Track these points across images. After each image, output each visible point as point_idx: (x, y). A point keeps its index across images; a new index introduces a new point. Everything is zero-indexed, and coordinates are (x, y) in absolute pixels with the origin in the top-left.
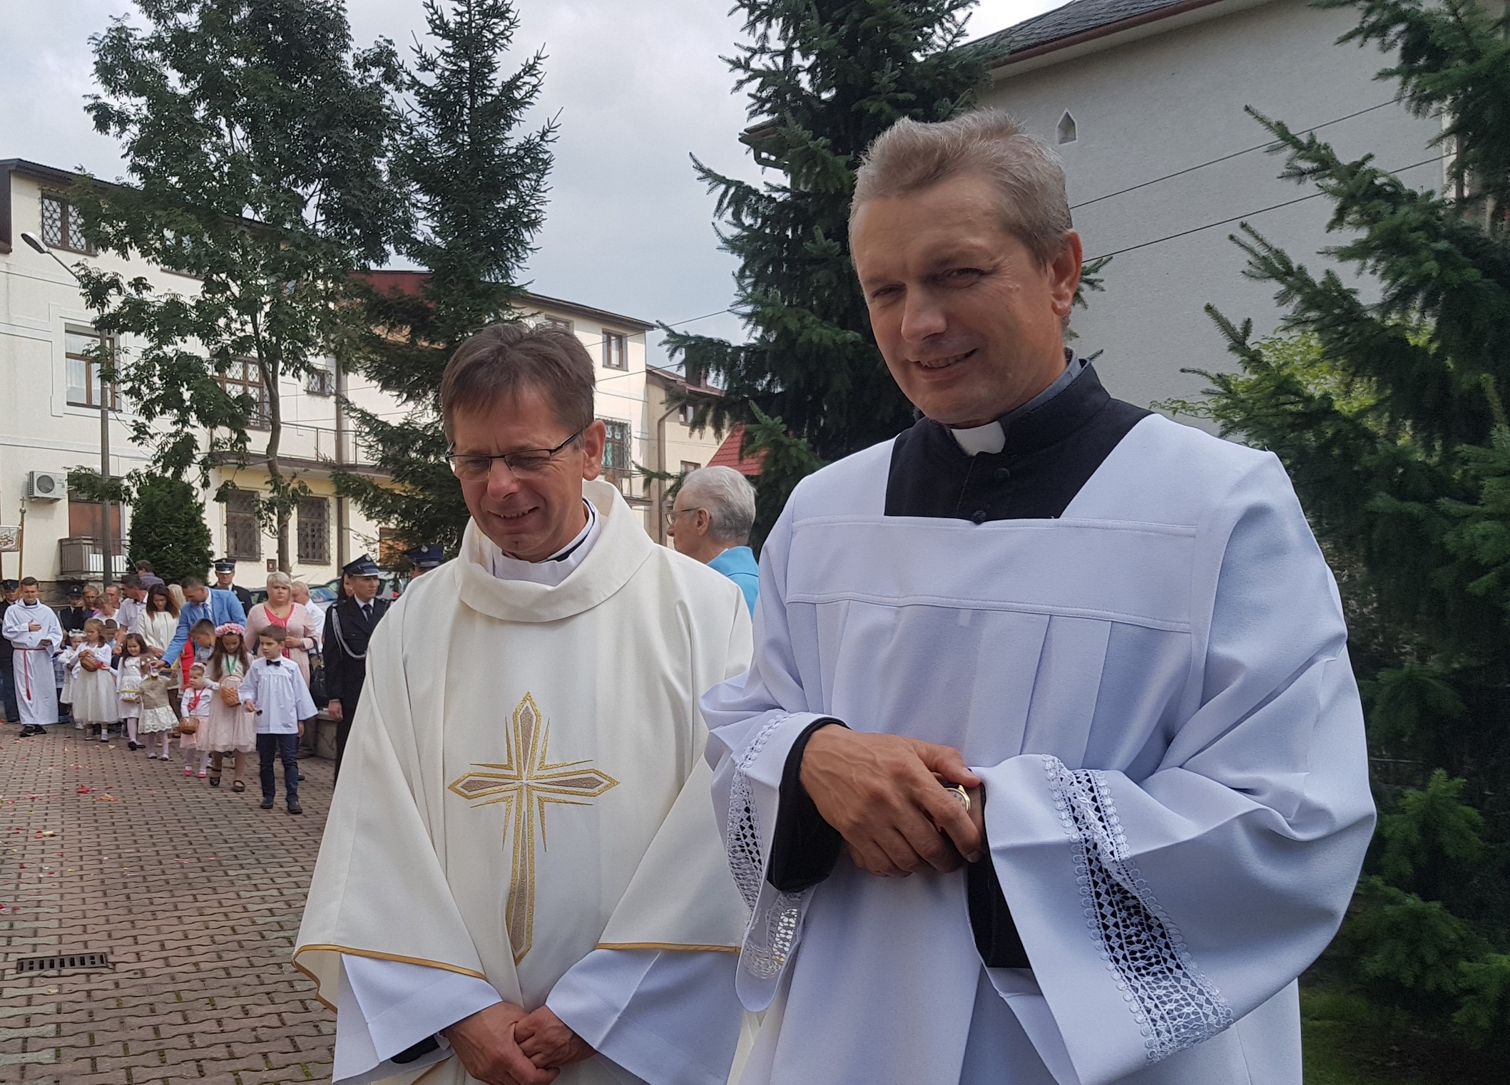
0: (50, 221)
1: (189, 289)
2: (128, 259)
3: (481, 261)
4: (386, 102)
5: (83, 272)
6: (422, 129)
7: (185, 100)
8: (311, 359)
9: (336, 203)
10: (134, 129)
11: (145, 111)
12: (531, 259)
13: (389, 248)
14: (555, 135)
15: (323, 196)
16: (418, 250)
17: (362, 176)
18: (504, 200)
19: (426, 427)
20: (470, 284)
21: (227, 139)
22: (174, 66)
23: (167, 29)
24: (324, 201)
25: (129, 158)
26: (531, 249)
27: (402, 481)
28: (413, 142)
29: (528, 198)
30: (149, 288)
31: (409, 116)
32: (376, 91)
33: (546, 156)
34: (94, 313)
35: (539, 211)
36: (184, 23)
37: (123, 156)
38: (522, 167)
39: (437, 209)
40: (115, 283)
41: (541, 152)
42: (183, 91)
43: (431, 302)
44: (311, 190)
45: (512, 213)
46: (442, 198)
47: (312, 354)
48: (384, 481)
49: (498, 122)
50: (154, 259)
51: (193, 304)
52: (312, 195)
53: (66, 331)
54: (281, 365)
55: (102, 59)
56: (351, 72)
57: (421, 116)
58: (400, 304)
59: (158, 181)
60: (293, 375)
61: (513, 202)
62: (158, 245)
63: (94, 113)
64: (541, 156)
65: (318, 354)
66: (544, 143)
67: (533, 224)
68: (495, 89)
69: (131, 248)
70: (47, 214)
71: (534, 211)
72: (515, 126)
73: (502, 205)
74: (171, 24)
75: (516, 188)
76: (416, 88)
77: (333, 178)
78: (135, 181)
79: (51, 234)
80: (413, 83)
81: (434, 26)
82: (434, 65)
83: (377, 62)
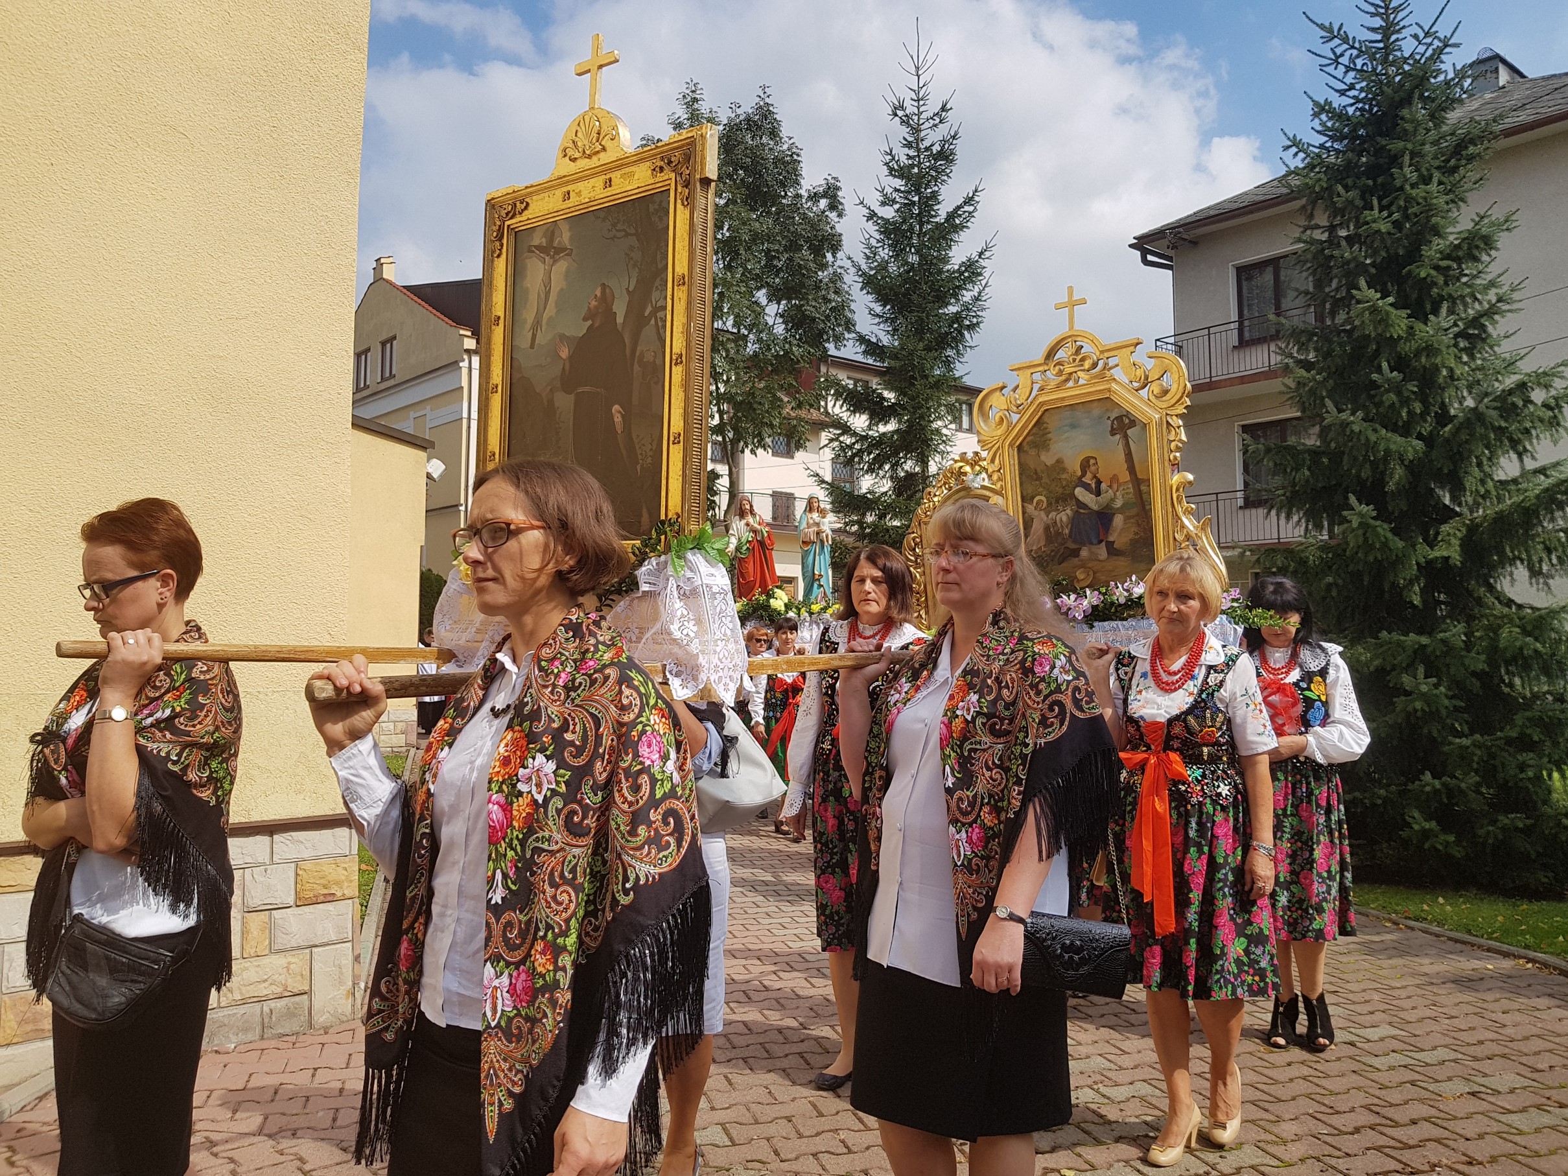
3: (935, 358)
4: (830, 226)
12: (968, 355)
14: (990, 253)
19: (883, 495)
26: (970, 347)
29: (970, 306)
32: (822, 218)
33: (983, 271)
35: (980, 316)
38: (962, 280)
39: (889, 315)
41: (978, 267)
45: (955, 318)
46: (893, 307)
49: (941, 244)
61: (956, 309)
64: (978, 271)
66: (982, 261)
67: (972, 327)
68: (940, 218)
71: (974, 317)
72: (956, 247)
73: (945, 311)
75: (958, 297)
80: (872, 216)
81: (891, 169)
82: (894, 201)
83: (825, 195)
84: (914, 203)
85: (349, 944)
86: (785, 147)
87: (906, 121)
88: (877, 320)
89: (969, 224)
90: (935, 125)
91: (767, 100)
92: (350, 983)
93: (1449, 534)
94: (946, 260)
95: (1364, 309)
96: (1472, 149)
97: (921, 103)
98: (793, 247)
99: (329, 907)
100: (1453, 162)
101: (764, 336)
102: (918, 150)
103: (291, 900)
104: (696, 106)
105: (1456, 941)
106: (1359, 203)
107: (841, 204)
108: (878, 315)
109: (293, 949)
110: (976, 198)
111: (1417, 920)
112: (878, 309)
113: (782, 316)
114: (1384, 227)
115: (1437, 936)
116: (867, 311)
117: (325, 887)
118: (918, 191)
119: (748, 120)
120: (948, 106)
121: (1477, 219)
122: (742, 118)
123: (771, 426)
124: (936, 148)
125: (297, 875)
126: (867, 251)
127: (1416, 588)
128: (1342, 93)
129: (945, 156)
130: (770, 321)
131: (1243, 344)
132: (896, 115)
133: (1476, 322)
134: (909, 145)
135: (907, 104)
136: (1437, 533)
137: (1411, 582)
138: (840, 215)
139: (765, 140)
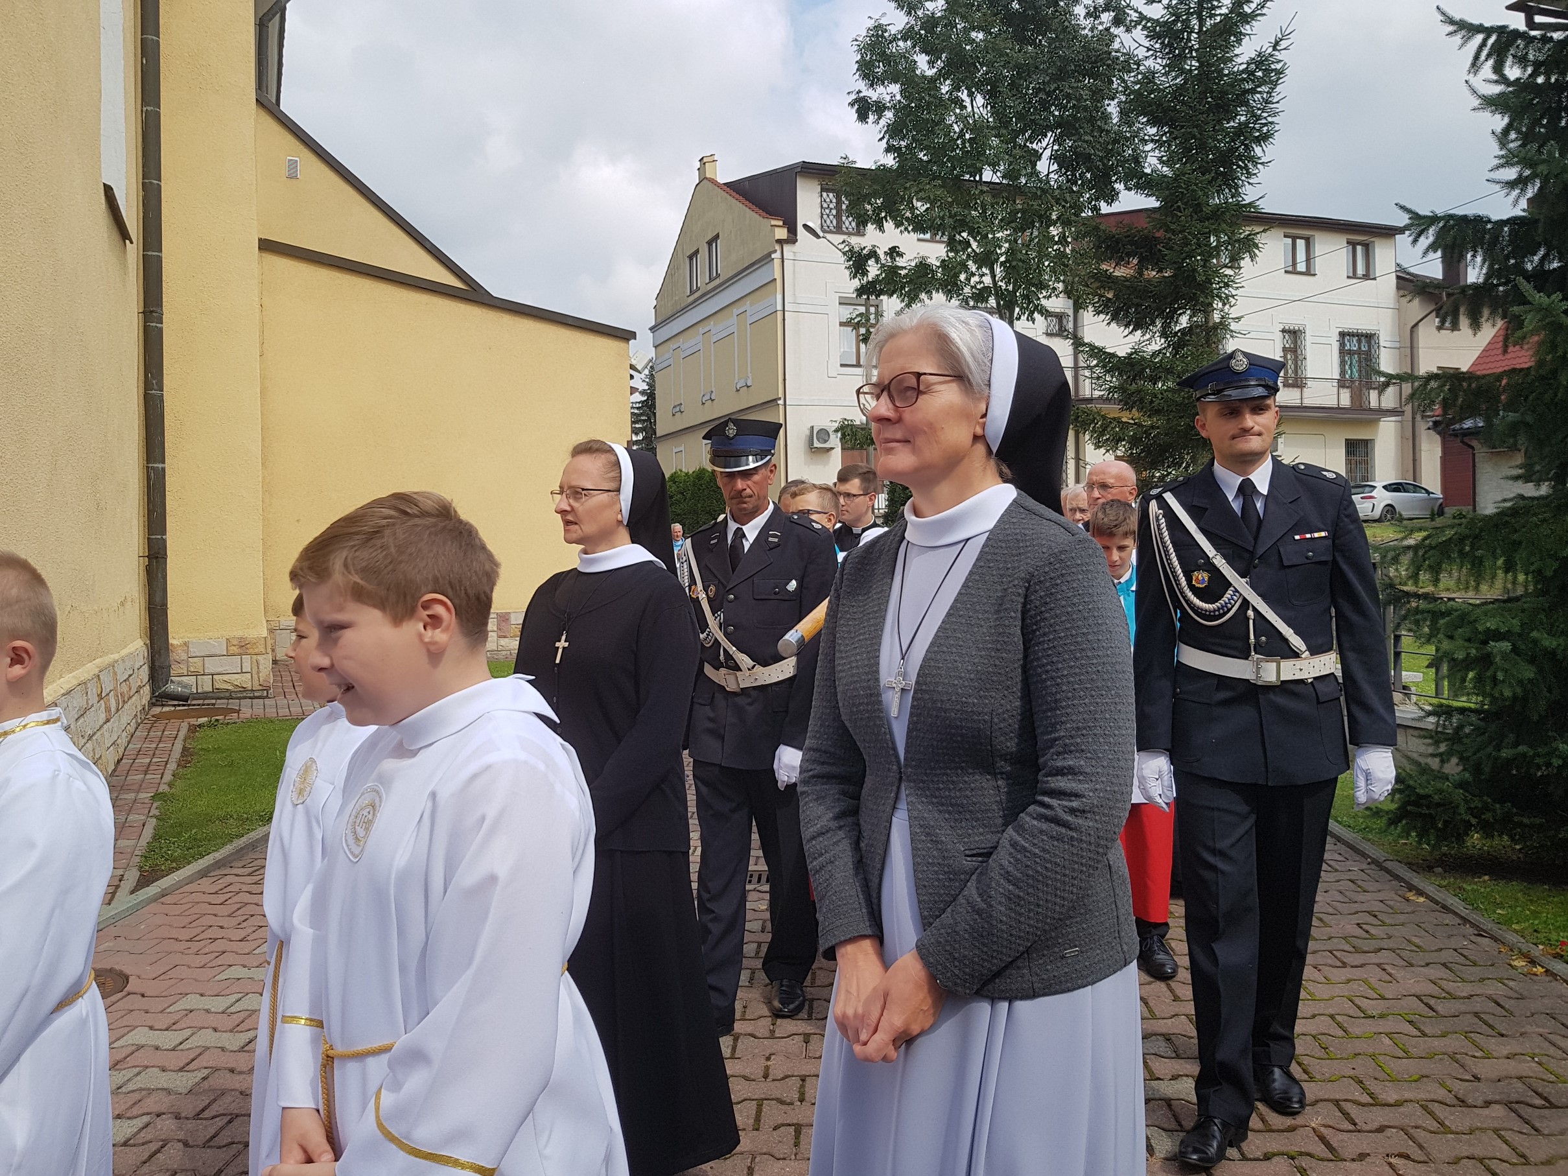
0: (827, 211)
1: (935, 252)
2: (883, 232)
3: (1210, 182)
4: (1116, 45)
5: (847, 249)
6: (1150, 63)
7: (933, 80)
8: (1044, 302)
9: (1069, 151)
10: (889, 115)
11: (898, 97)
13: (1119, 186)
14: (1288, 42)
15: (1056, 147)
16: (1146, 184)
17: (1092, 120)
18: (1233, 118)
19: (1155, 354)
20: (1198, 208)
21: (969, 109)
22: (924, 51)
23: (917, 18)
24: (1056, 151)
25: (885, 140)
26: (1262, 164)
27: (1130, 409)
28: (1140, 77)
29: (1259, 112)
30: (901, 255)
31: (1135, 53)
32: (1107, 37)
33: (1279, 66)
34: (856, 283)
35: (1272, 123)
36: (931, 9)
37: (881, 140)
38: (1253, 81)
39: (1164, 138)
40: (873, 254)
41: (1273, 62)
42: (930, 73)
43: (1158, 231)
44: (1044, 144)
45: (1242, 129)
46: (1170, 127)
47: (1044, 297)
48: (1113, 410)
49: (1227, 41)
50: (906, 229)
51: (938, 264)
52: (1046, 146)
53: (840, 304)
54: (1017, 310)
55: (862, 57)
56: (1083, 22)
57: (1149, 50)
58: (1129, 236)
59: (909, 157)
60: (1028, 319)
61: (1243, 118)
62: (908, 214)
63: (856, 107)
64: (1273, 67)
65: (1050, 296)
66: (1276, 53)
67: (1264, 138)
68: (1223, 8)
69: (887, 221)
70: (825, 205)
71: (1265, 125)
72: (1246, 40)
73: (1232, 124)
74: (920, 13)
75: (1246, 103)
76: (1143, 23)
77: (1066, 128)
78: (890, 161)
79: (828, 222)
94: (1231, 60)
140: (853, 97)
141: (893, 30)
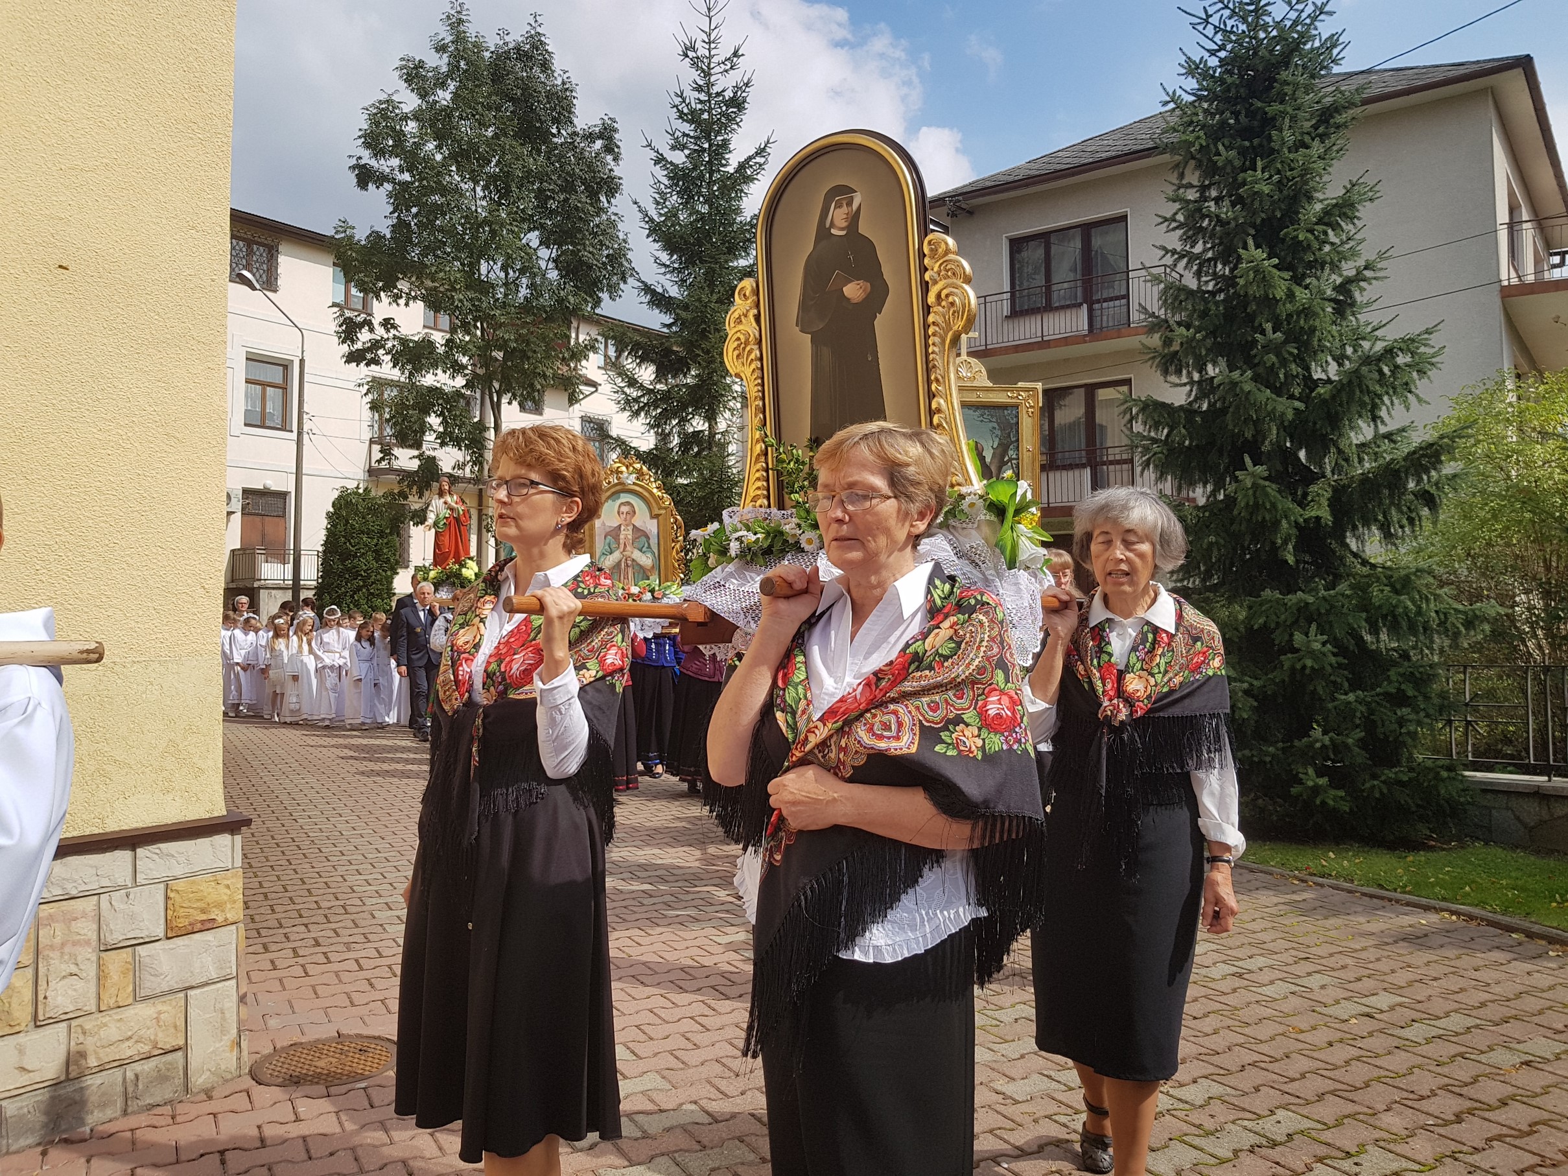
2: (380, 302)
10: (388, 186)
23: (427, 103)
30: (396, 327)
40: (367, 323)
49: (731, 194)
50: (406, 303)
63: (357, 172)
68: (731, 168)
69: (383, 291)
72: (745, 199)
74: (430, 98)
80: (660, 160)
81: (681, 112)
82: (683, 147)
83: (601, 136)
84: (704, 150)
85: (234, 982)
86: (559, 82)
87: (696, 63)
88: (663, 270)
89: (759, 177)
90: (726, 71)
91: (539, 30)
92: (235, 1031)
93: (1318, 495)
94: (738, 211)
95: (1248, 269)
96: (1339, 119)
97: (713, 46)
98: (568, 187)
99: (208, 936)
100: (1321, 130)
101: (538, 280)
102: (710, 95)
103: (160, 932)
104: (462, 28)
105: (1372, 896)
106: (1237, 163)
107: (618, 147)
108: (664, 265)
109: (163, 994)
110: (768, 150)
111: (1323, 877)
112: (664, 257)
113: (554, 261)
114: (1266, 189)
115: (1350, 892)
116: (653, 259)
117: (203, 911)
118: (709, 139)
119: (518, 49)
120: (740, 53)
121: (1349, 186)
122: (511, 46)
123: (545, 376)
124: (729, 94)
125: (167, 898)
126: (657, 196)
127: (1290, 547)
128: (1213, 53)
129: (737, 103)
130: (543, 264)
131: (1017, 313)
132: (687, 56)
133: (1344, 288)
134: (699, 89)
135: (699, 45)
136: (1305, 495)
137: (1286, 542)
138: (615, 159)
139: (536, 70)
140: (354, 161)
141: (406, 109)
